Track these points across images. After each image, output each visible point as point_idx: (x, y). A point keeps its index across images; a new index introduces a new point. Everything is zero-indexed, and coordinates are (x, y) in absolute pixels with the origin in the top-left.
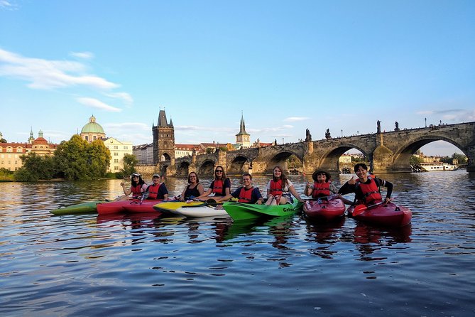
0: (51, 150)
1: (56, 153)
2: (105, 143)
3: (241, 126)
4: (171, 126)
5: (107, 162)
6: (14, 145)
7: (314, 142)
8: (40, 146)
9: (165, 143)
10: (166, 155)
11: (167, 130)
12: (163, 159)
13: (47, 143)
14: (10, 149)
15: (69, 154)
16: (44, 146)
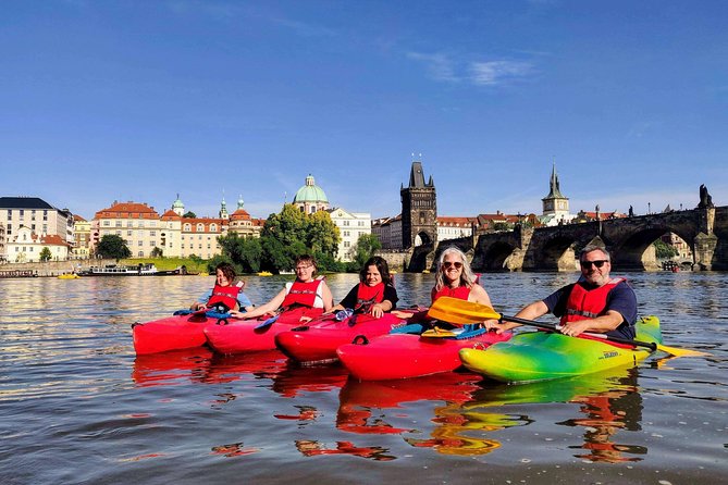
0: (254, 228)
1: (263, 233)
2: (332, 215)
3: (552, 184)
4: (430, 186)
5: (335, 248)
6: (207, 221)
7: (717, 209)
8: (240, 222)
9: (422, 214)
10: (423, 235)
11: (424, 192)
12: (418, 241)
13: (248, 219)
14: (201, 227)
15: (281, 234)
16: (245, 222)
